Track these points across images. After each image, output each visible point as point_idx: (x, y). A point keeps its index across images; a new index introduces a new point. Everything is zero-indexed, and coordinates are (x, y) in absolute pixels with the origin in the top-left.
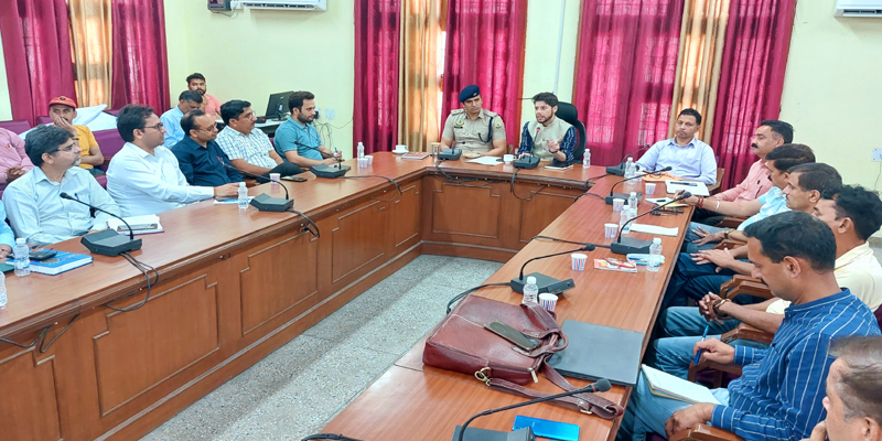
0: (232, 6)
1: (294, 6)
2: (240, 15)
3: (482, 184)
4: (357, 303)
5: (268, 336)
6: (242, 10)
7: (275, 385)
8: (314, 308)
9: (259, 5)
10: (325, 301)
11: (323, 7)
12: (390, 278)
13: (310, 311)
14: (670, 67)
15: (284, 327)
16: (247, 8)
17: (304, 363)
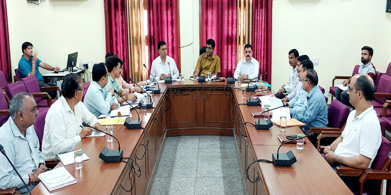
2: (44, 3)
3: (189, 93)
14: (234, 25)
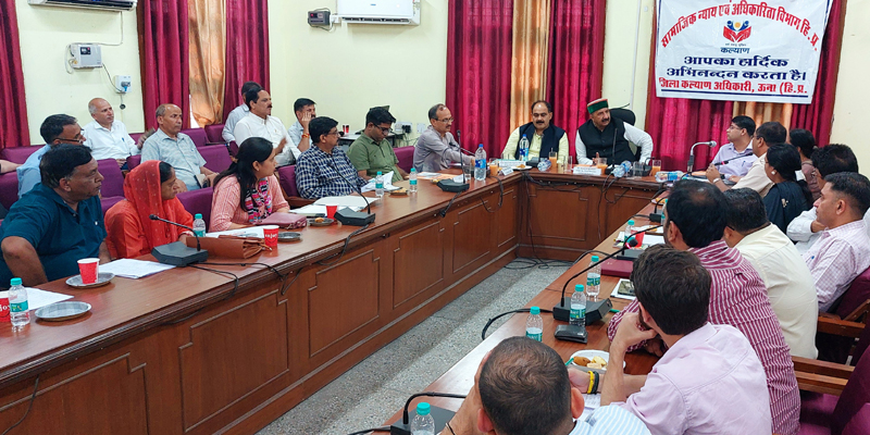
0: (331, 20)
1: (390, 20)
2: (338, 28)
3: (572, 188)
4: (472, 294)
5: (409, 313)
6: (340, 24)
7: (420, 351)
8: (441, 293)
9: (357, 19)
10: (449, 288)
11: (417, 22)
12: (495, 276)
13: (437, 296)
15: (420, 306)
16: (345, 22)
17: (439, 336)
